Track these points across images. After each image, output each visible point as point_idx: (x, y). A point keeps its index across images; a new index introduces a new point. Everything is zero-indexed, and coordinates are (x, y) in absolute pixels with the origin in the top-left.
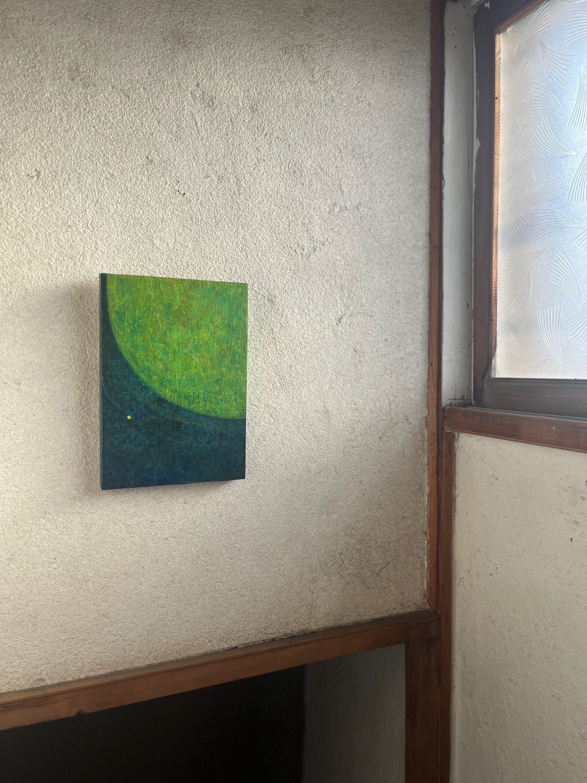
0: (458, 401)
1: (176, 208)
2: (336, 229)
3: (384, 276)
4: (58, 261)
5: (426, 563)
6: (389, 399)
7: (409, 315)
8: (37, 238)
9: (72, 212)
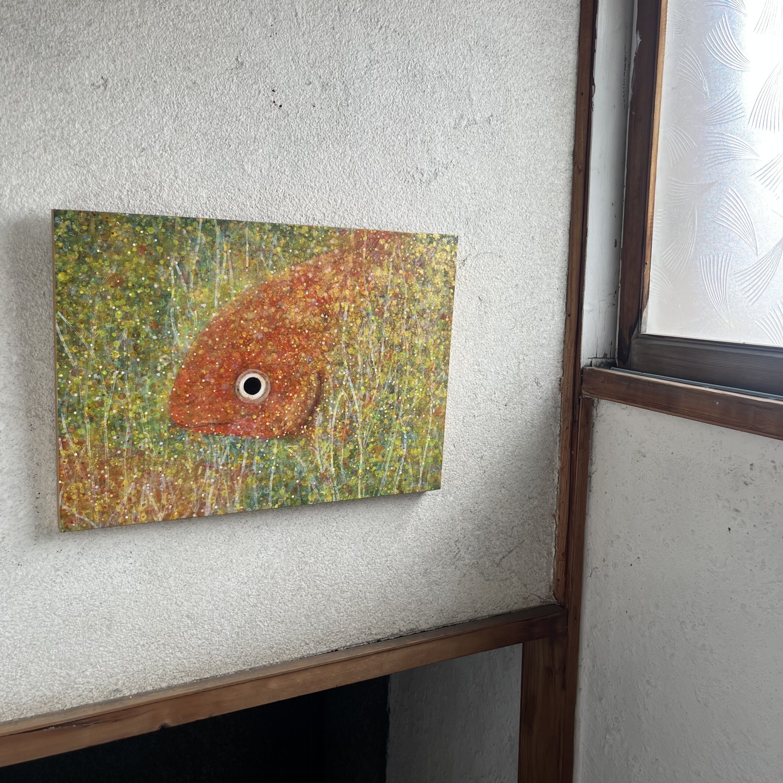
0: (600, 361)
1: (271, 123)
2: (462, 149)
3: (518, 207)
4: (129, 193)
5: (554, 550)
6: (517, 358)
7: (546, 255)
8: (105, 164)
9: (146, 131)
